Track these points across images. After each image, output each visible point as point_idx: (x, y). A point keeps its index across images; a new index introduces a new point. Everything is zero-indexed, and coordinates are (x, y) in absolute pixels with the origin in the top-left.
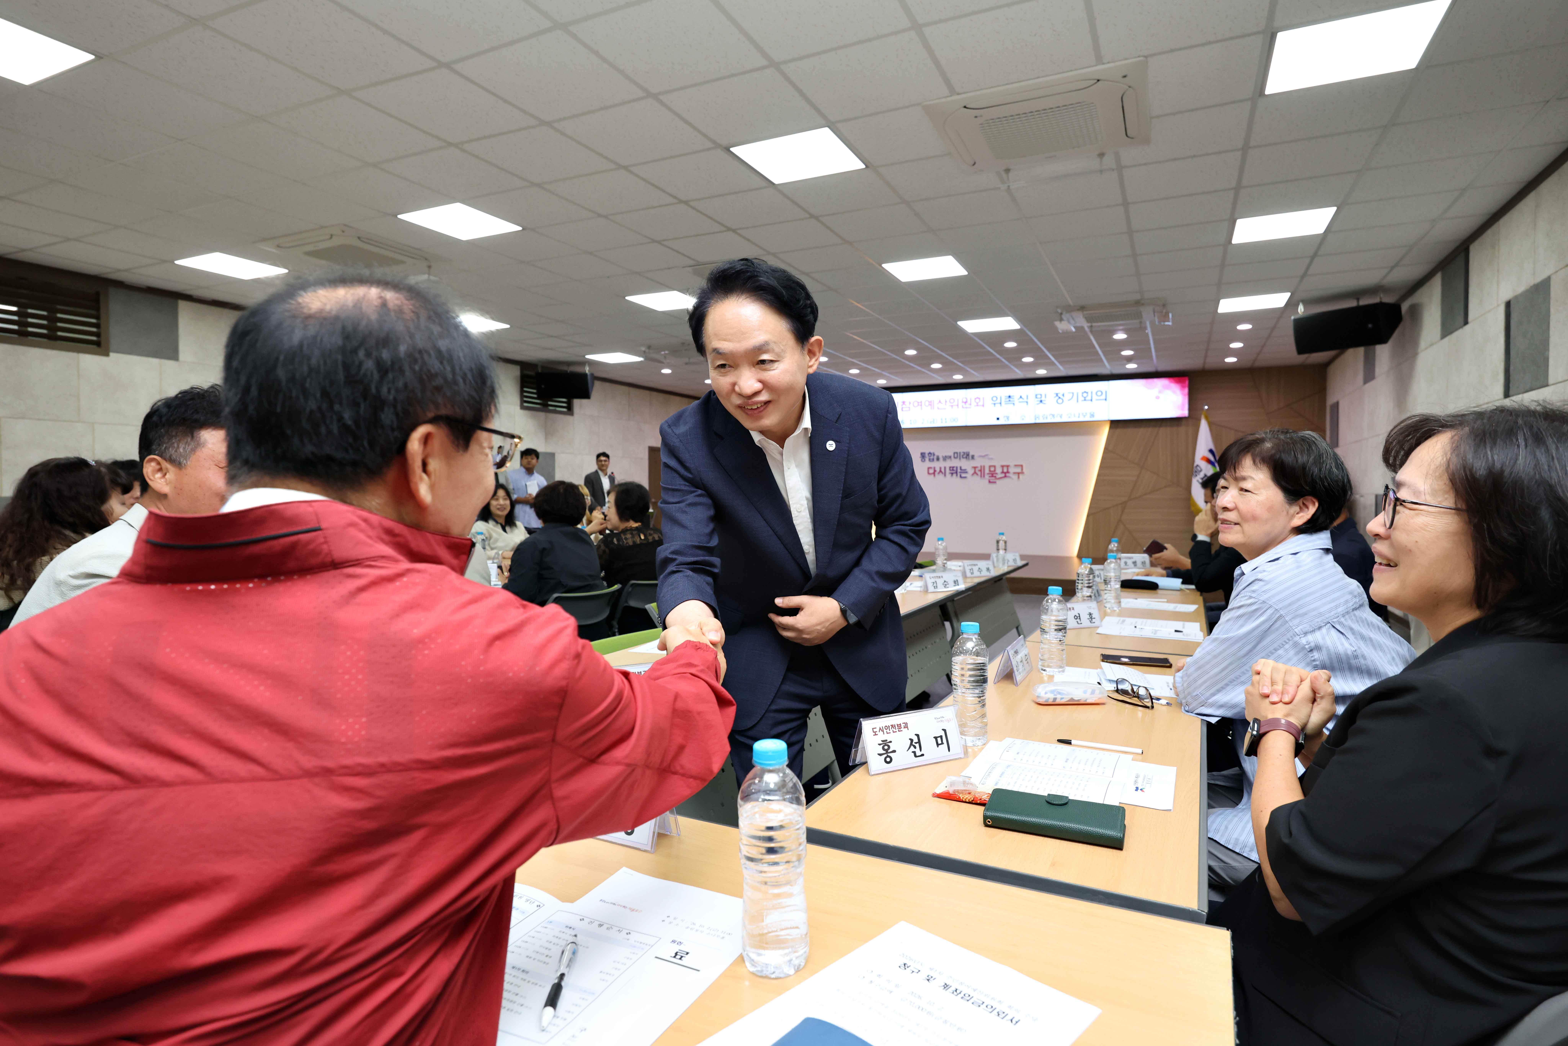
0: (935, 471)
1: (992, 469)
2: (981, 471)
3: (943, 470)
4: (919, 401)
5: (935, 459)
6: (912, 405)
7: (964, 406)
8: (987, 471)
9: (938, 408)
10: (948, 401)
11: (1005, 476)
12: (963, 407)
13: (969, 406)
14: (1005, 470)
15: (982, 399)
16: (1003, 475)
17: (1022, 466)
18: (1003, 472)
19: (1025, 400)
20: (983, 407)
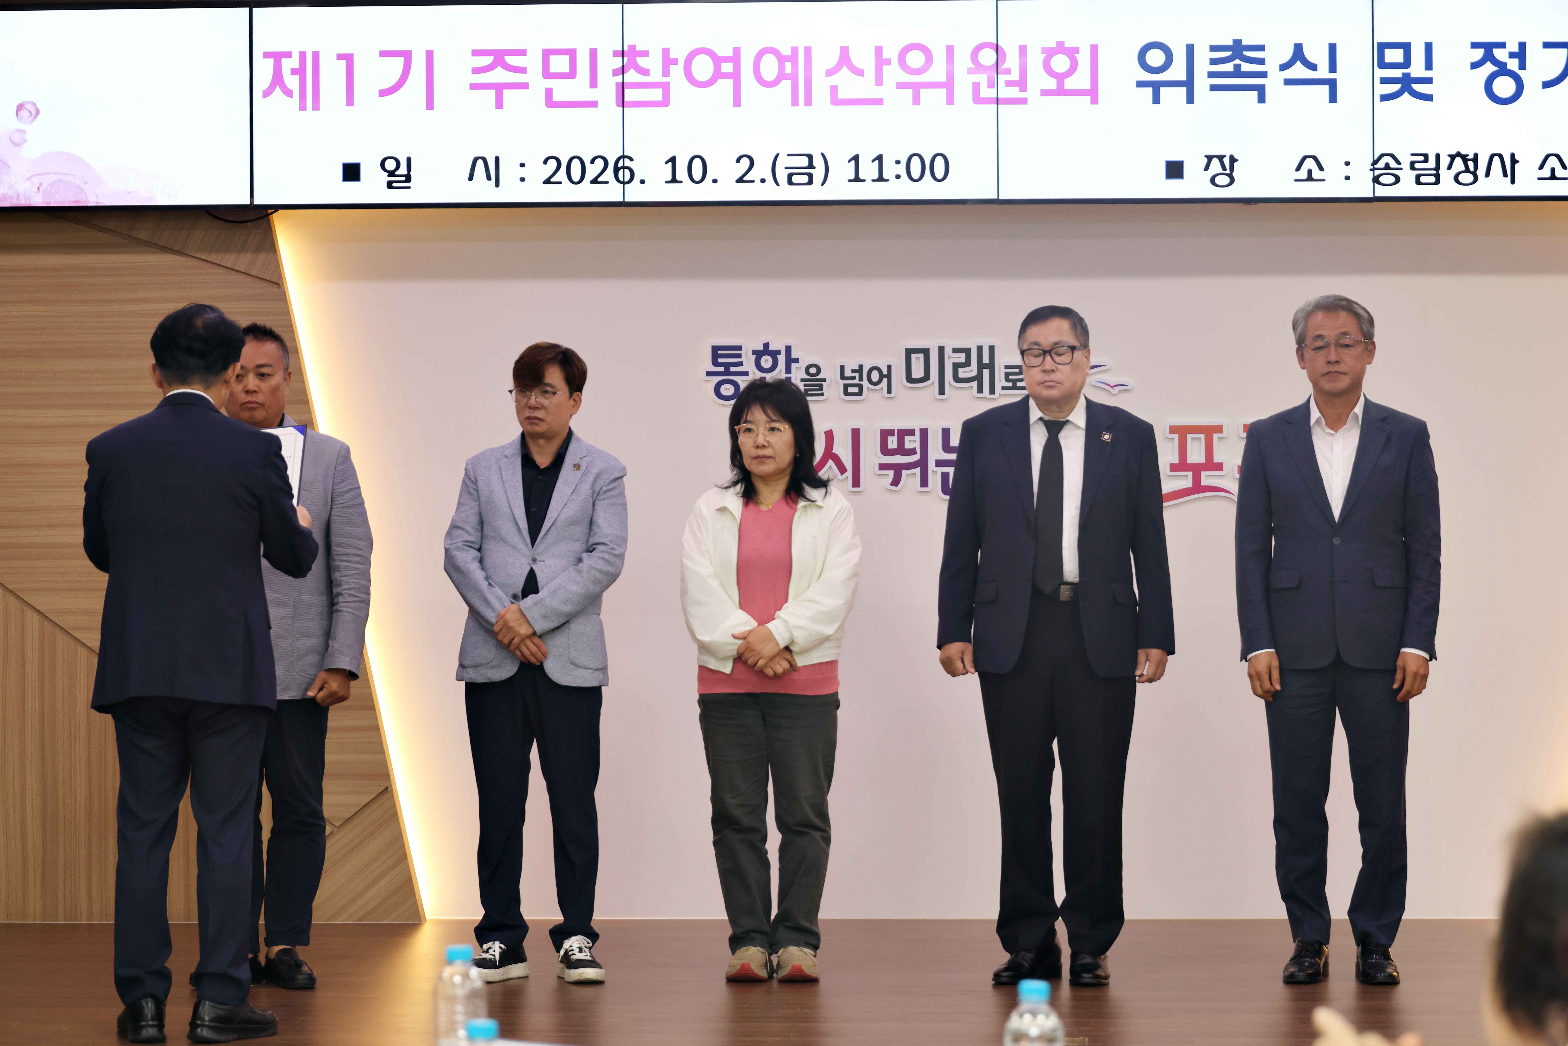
3: (842, 450)
4: (723, 52)
6: (677, 71)
7: (987, 92)
9: (836, 101)
10: (890, 54)
12: (978, 99)
13: (1014, 92)
15: (1084, 58)
19: (1323, 72)
20: (1095, 101)
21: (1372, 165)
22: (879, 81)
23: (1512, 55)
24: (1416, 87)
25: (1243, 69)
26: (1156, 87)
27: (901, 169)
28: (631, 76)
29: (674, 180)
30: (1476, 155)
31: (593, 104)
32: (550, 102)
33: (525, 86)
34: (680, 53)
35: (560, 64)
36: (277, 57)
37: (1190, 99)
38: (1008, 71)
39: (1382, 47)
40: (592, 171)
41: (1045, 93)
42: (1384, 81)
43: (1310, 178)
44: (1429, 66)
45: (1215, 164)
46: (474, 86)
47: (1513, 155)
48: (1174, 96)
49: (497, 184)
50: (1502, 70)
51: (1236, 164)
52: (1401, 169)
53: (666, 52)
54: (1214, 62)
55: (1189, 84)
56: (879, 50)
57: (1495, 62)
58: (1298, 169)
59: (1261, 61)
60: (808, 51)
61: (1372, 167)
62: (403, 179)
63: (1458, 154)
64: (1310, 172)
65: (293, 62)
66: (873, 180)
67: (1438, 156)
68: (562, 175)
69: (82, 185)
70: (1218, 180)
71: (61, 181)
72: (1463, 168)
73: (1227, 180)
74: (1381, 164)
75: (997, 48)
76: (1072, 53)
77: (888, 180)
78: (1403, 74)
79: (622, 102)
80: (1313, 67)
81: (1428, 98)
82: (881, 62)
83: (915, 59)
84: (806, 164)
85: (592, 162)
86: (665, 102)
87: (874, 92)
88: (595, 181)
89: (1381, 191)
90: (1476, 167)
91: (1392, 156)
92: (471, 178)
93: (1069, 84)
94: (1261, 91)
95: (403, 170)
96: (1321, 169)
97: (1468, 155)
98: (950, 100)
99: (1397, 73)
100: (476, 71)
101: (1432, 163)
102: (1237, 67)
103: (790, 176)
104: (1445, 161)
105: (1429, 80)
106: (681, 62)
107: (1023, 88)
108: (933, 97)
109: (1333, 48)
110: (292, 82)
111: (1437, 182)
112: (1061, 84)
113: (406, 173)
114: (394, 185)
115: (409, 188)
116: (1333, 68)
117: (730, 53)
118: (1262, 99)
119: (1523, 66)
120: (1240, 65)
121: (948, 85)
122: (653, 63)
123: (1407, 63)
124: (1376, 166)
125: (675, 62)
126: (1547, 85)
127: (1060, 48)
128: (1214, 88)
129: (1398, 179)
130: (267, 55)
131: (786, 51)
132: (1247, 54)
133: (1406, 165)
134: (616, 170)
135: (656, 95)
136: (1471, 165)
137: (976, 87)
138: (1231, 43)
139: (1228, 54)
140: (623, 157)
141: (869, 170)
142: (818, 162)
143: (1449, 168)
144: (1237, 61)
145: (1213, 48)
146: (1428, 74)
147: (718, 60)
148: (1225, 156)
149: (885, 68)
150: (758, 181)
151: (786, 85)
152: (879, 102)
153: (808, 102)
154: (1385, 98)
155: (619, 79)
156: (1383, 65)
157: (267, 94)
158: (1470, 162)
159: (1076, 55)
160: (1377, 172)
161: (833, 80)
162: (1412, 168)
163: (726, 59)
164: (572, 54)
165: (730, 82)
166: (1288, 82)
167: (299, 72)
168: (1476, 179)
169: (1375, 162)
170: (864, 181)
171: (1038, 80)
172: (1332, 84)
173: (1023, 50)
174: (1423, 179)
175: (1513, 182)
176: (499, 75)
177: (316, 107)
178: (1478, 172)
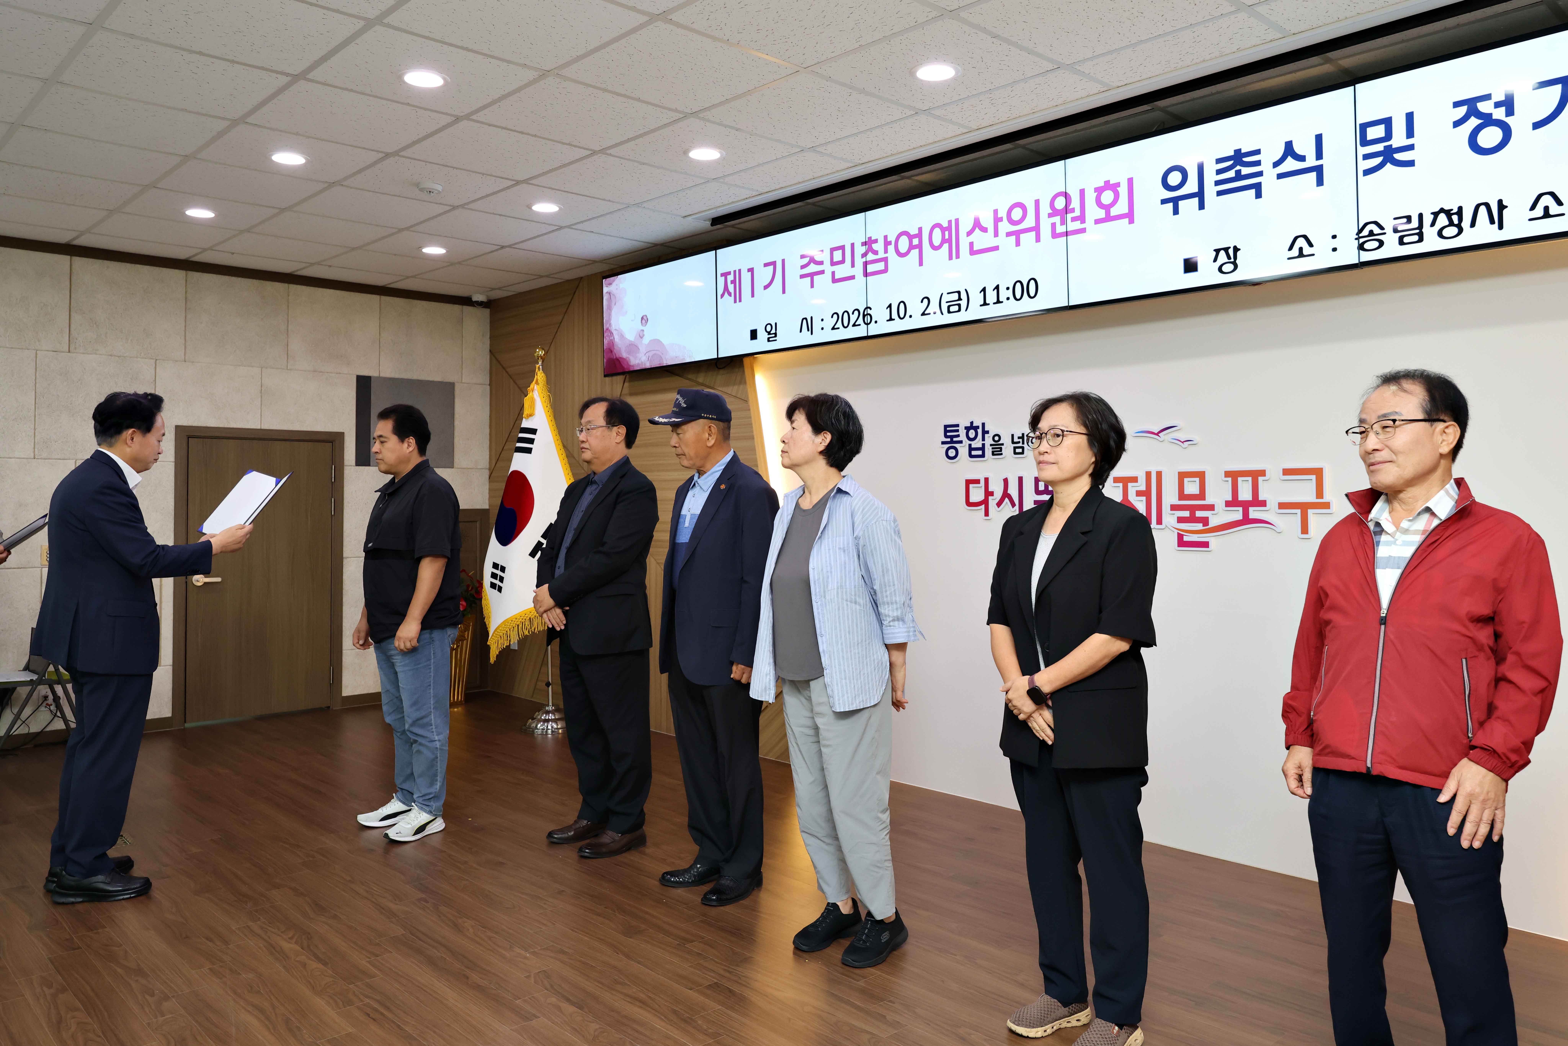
0: (988, 494)
1: (1192, 487)
2: (1146, 493)
3: (1013, 491)
4: (913, 232)
5: (988, 450)
6: (891, 248)
7: (1060, 229)
8: (1170, 497)
9: (973, 252)
10: (1002, 213)
11: (1246, 520)
12: (1055, 235)
13: (1077, 225)
14: (1245, 494)
15: (1123, 190)
16: (1237, 514)
17: (1318, 473)
18: (1233, 502)
19: (1311, 161)
20: (1131, 221)
21: (1357, 235)
22: (996, 234)
23: (1497, 105)
24: (1398, 156)
25: (1243, 173)
26: (1175, 201)
27: (1010, 293)
28: (871, 257)
29: (891, 319)
30: (1460, 208)
31: (852, 278)
32: (835, 281)
33: (822, 272)
34: (892, 238)
35: (838, 255)
36: (725, 275)
37: (1202, 206)
38: (1073, 210)
39: (1364, 127)
40: (853, 318)
41: (1097, 222)
42: (1366, 157)
43: (1301, 254)
44: (1410, 133)
45: (1222, 255)
46: (802, 276)
47: (1500, 202)
48: (1189, 206)
49: (812, 334)
50: (1488, 120)
51: (1239, 253)
52: (1385, 233)
53: (886, 237)
54: (1219, 172)
55: (1200, 195)
56: (996, 212)
57: (1479, 115)
58: (1291, 248)
59: (1258, 163)
60: (957, 221)
61: (1357, 237)
62: (774, 335)
63: (1442, 210)
64: (1301, 249)
65: (730, 278)
66: (994, 303)
67: (1421, 216)
68: (839, 325)
69: (662, 356)
70: (1224, 269)
71: (655, 354)
72: (1447, 223)
73: (1231, 267)
74: (1365, 232)
75: (1066, 195)
76: (1113, 187)
77: (1002, 302)
78: (1385, 147)
79: (866, 274)
80: (1302, 158)
81: (1411, 163)
82: (997, 220)
83: (1017, 214)
84: (957, 298)
85: (853, 313)
86: (885, 271)
87: (993, 242)
88: (854, 325)
89: (1366, 257)
90: (1461, 219)
91: (1376, 223)
92: (801, 331)
93: (1114, 212)
94: (1258, 188)
95: (773, 331)
96: (1311, 245)
97: (1452, 210)
98: (1038, 239)
99: (1380, 147)
100: (803, 267)
101: (1415, 223)
102: (1238, 172)
103: (949, 307)
104: (1428, 219)
105: (1411, 147)
106: (893, 243)
107: (1083, 221)
108: (1028, 238)
109: (1319, 138)
110: (731, 287)
111: (1421, 240)
112: (1108, 213)
113: (774, 332)
114: (771, 339)
115: (776, 340)
116: (1319, 155)
117: (917, 232)
118: (1259, 195)
119: (1510, 112)
120: (1240, 170)
121: (1036, 229)
122: (879, 247)
123: (1389, 136)
124: (1360, 235)
125: (890, 243)
126: (1537, 125)
127: (1108, 186)
128: (1220, 193)
129: (1381, 243)
130: (722, 275)
131: (945, 225)
132: (1245, 159)
133: (1389, 229)
134: (864, 316)
135: (880, 266)
136: (1455, 218)
137: (1054, 225)
138: (1232, 154)
139: (1230, 163)
140: (867, 308)
141: (991, 297)
142: (964, 296)
143: (1433, 224)
144: (1238, 168)
145: (1219, 161)
146: (1410, 142)
147: (911, 237)
148: (1230, 248)
149: (1000, 224)
150: (932, 313)
151: (946, 246)
152: (996, 248)
153: (958, 257)
154: (1367, 172)
155: (864, 260)
156: (1365, 142)
157: (722, 296)
158: (1454, 217)
159: (1118, 188)
160: (1362, 240)
161: (971, 238)
162: (1396, 231)
163: (915, 236)
164: (842, 248)
165: (917, 250)
166: (1280, 176)
167: (733, 282)
168: (1461, 230)
169: (1360, 231)
170: (989, 304)
171: (1094, 212)
172: (1319, 170)
173: (1082, 192)
174: (1406, 240)
175: (1501, 227)
176: (813, 268)
177: (740, 301)
178: (1463, 225)
